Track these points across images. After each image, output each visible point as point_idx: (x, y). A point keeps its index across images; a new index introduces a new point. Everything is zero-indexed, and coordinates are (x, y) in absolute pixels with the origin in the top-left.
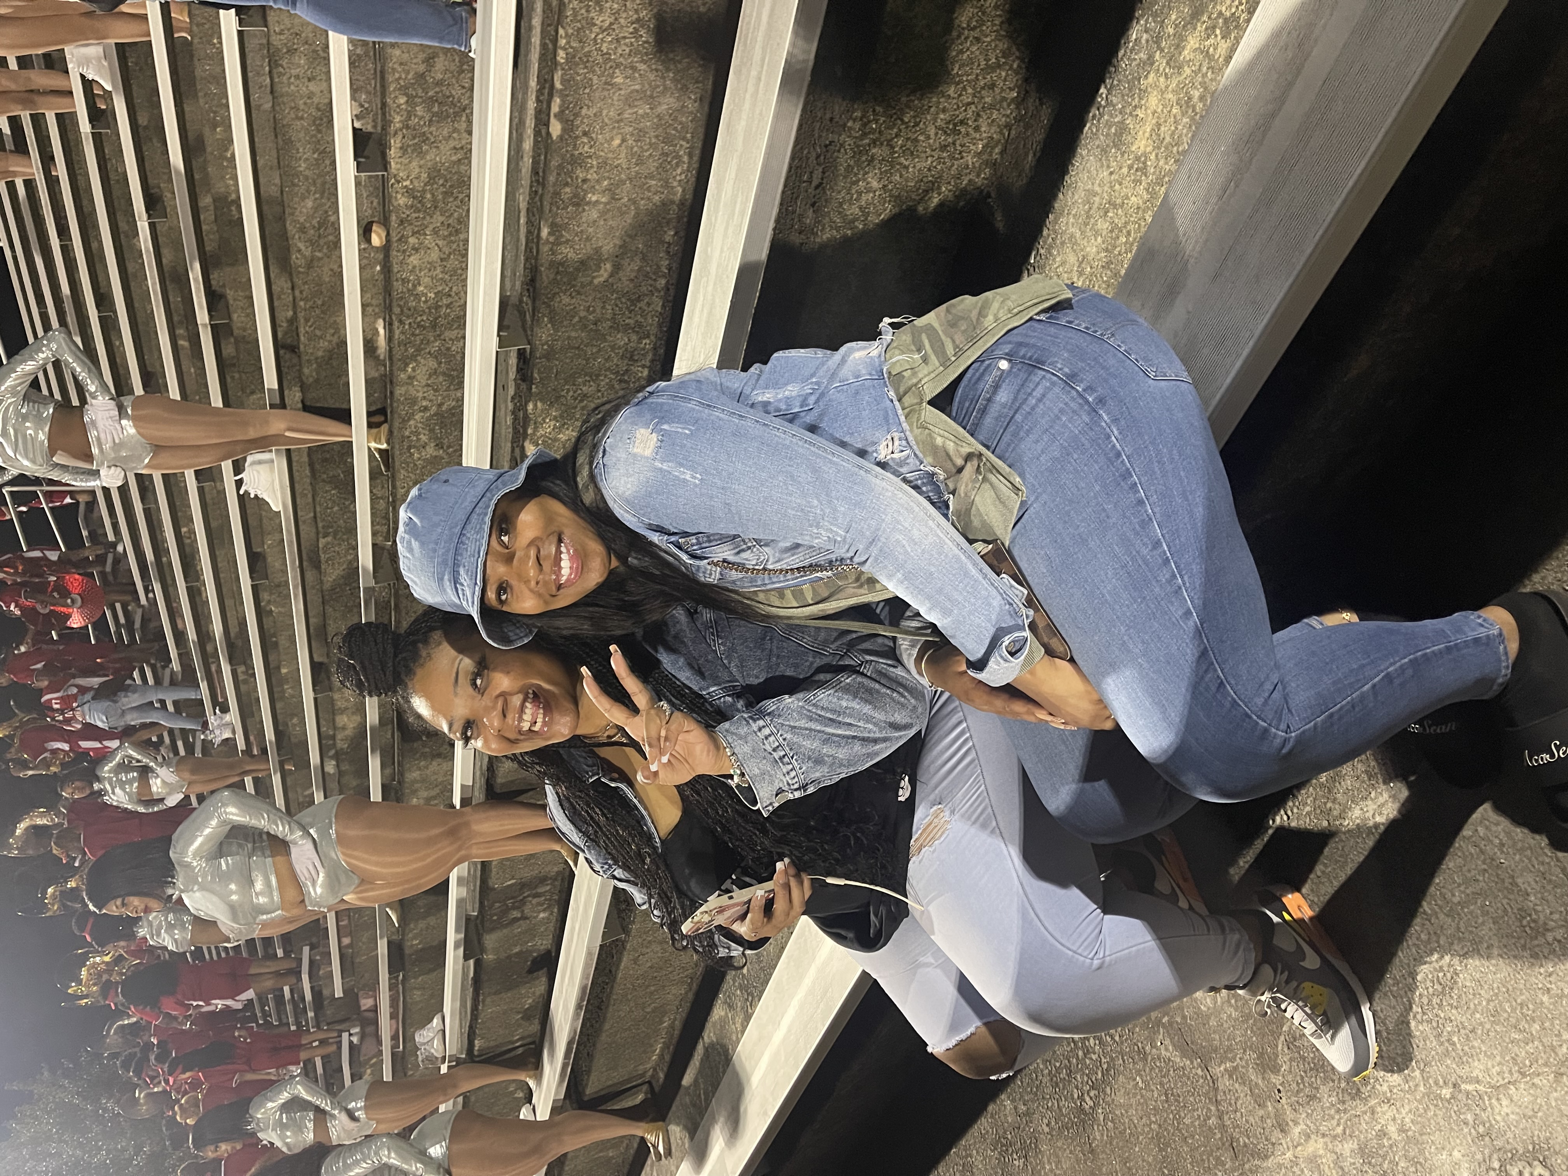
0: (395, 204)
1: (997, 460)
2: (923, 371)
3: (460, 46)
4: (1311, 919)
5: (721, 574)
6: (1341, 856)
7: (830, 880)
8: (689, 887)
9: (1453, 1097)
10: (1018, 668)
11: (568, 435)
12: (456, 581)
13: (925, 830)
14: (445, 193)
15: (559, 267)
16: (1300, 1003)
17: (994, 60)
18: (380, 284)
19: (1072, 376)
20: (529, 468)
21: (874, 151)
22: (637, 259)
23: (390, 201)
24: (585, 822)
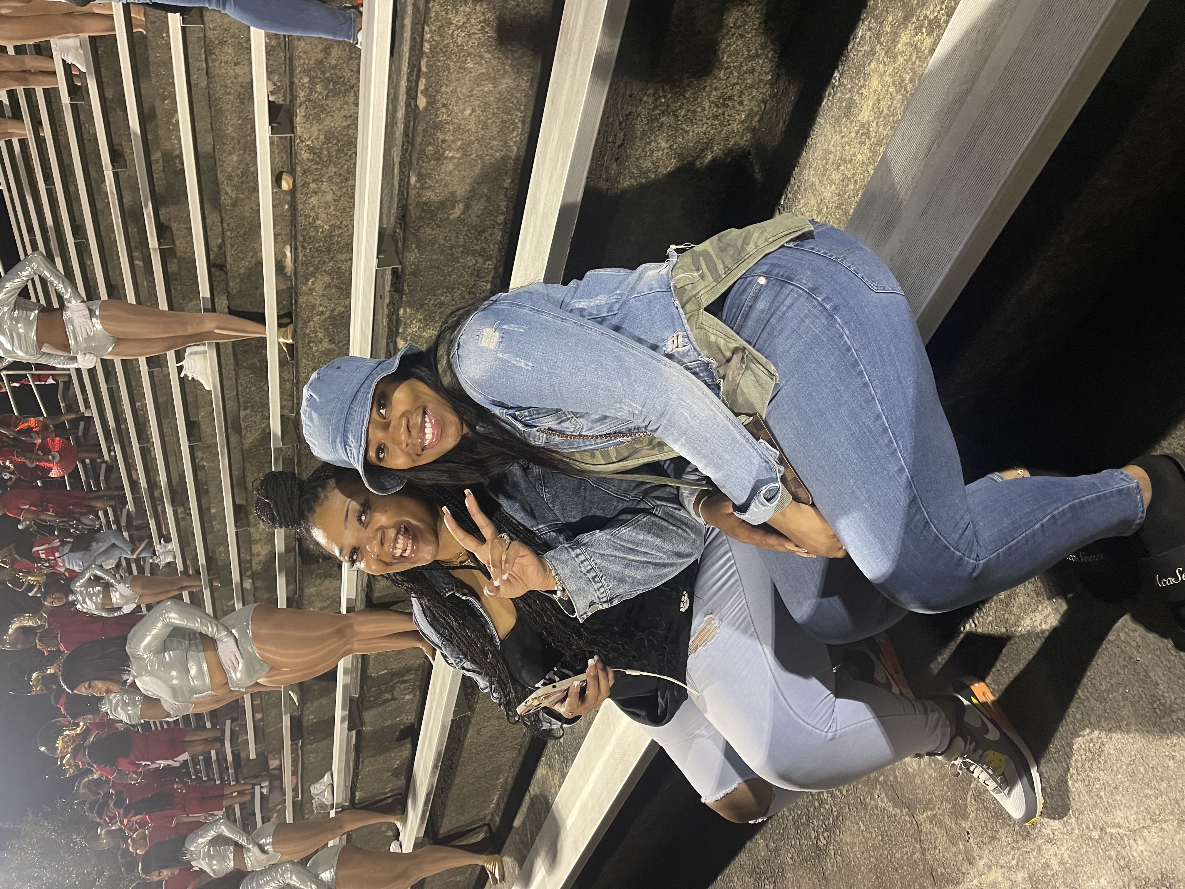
0: (300, 158)
1: (757, 353)
2: (702, 284)
3: (350, 39)
4: (993, 702)
5: (547, 439)
6: (1016, 655)
7: (628, 672)
8: (521, 677)
9: (1100, 838)
10: (773, 511)
11: (431, 333)
12: (345, 443)
13: (700, 633)
14: (337, 150)
15: (423, 206)
16: (985, 766)
17: (753, 51)
18: (288, 219)
19: (814, 289)
20: (402, 358)
21: (663, 119)
22: (483, 200)
23: (296, 157)
24: (442, 626)
